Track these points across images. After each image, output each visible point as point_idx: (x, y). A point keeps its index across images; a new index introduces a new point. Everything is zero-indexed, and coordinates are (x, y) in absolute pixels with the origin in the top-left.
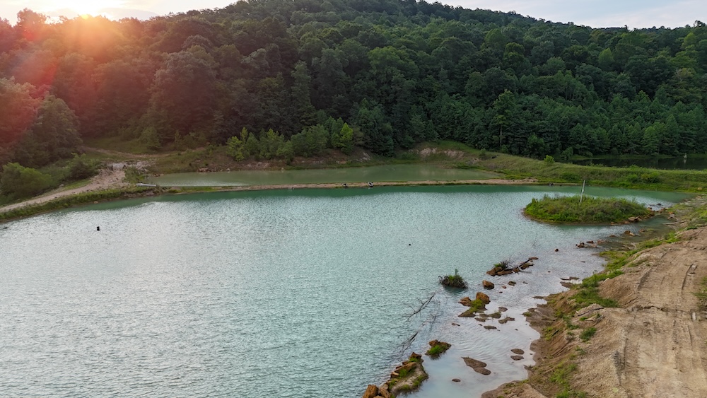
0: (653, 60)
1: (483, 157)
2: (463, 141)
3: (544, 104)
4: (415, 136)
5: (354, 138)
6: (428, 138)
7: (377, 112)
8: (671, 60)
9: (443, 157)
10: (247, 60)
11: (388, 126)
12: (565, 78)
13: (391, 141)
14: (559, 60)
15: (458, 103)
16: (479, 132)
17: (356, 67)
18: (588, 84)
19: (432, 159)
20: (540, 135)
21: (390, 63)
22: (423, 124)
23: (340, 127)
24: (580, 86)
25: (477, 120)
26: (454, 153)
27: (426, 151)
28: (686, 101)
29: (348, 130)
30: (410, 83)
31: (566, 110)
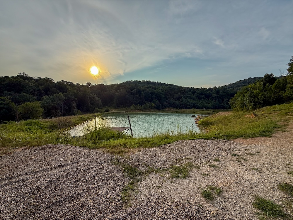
0: (208, 93)
1: (179, 110)
2: (174, 107)
3: (189, 100)
4: (165, 106)
5: (154, 106)
6: (168, 107)
7: (157, 102)
8: (211, 93)
9: (171, 110)
10: (133, 91)
11: (160, 104)
12: (192, 96)
13: (160, 107)
14: (190, 92)
15: (173, 100)
16: (177, 105)
17: (153, 93)
18: (196, 97)
19: (169, 110)
20: (189, 106)
21: (159, 92)
22: (166, 104)
23: (151, 104)
24: (195, 97)
25: (177, 103)
26: (173, 109)
27: (167, 109)
28: (215, 100)
29: (153, 105)
30: (163, 96)
31: (194, 101)
